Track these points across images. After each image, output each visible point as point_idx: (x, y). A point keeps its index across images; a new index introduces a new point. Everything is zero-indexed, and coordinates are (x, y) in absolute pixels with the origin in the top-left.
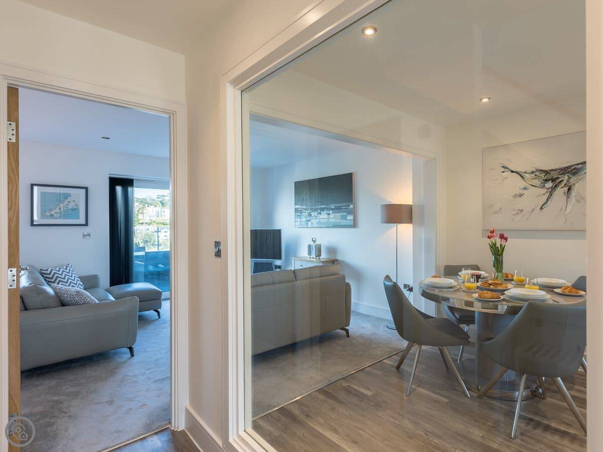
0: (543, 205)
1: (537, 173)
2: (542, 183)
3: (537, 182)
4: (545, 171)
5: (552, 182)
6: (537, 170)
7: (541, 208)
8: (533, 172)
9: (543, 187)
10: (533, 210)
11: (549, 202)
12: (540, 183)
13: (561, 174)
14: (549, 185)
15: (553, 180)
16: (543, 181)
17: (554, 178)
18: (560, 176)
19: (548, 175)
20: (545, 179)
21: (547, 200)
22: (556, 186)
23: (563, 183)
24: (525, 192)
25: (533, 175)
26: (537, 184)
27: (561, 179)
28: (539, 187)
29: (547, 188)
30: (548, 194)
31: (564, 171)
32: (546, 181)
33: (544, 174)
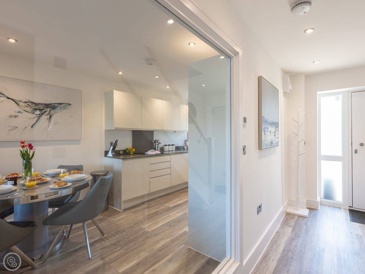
0: (33, 125)
1: (28, 103)
2: (33, 110)
4: (35, 103)
5: (40, 111)
6: (29, 102)
7: (32, 127)
8: (26, 102)
9: (33, 113)
10: (26, 128)
11: (38, 123)
12: (31, 110)
13: (46, 107)
14: (38, 112)
15: (40, 110)
16: (33, 109)
17: (41, 109)
18: (45, 108)
19: (37, 106)
20: (34, 108)
21: (36, 122)
22: (42, 114)
23: (47, 113)
24: (19, 114)
25: (26, 104)
26: (28, 110)
27: (45, 110)
28: (30, 113)
29: (36, 114)
30: (37, 118)
31: (47, 106)
32: (36, 109)
33: (35, 105)
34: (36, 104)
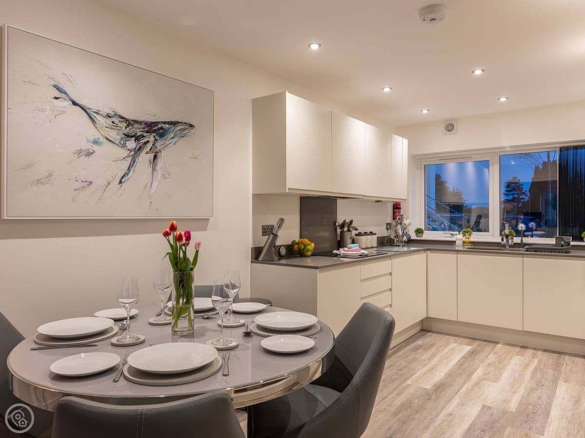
0: (123, 177)
1: (114, 119)
2: (122, 139)
3: (115, 135)
4: (126, 120)
5: (135, 141)
6: (116, 115)
7: (121, 182)
8: (109, 116)
9: (124, 146)
10: (109, 184)
11: (131, 172)
12: (119, 137)
13: (147, 132)
14: (132, 144)
15: (137, 138)
16: (123, 136)
17: (138, 134)
18: (145, 134)
19: (131, 127)
20: (125, 133)
21: (129, 169)
22: (140, 149)
23: (149, 146)
24: (96, 148)
25: (109, 121)
26: (114, 138)
27: (146, 140)
28: (118, 145)
29: (129, 150)
30: (130, 159)
31: (151, 127)
32: (128, 136)
33: (126, 125)
34: (129, 123)
